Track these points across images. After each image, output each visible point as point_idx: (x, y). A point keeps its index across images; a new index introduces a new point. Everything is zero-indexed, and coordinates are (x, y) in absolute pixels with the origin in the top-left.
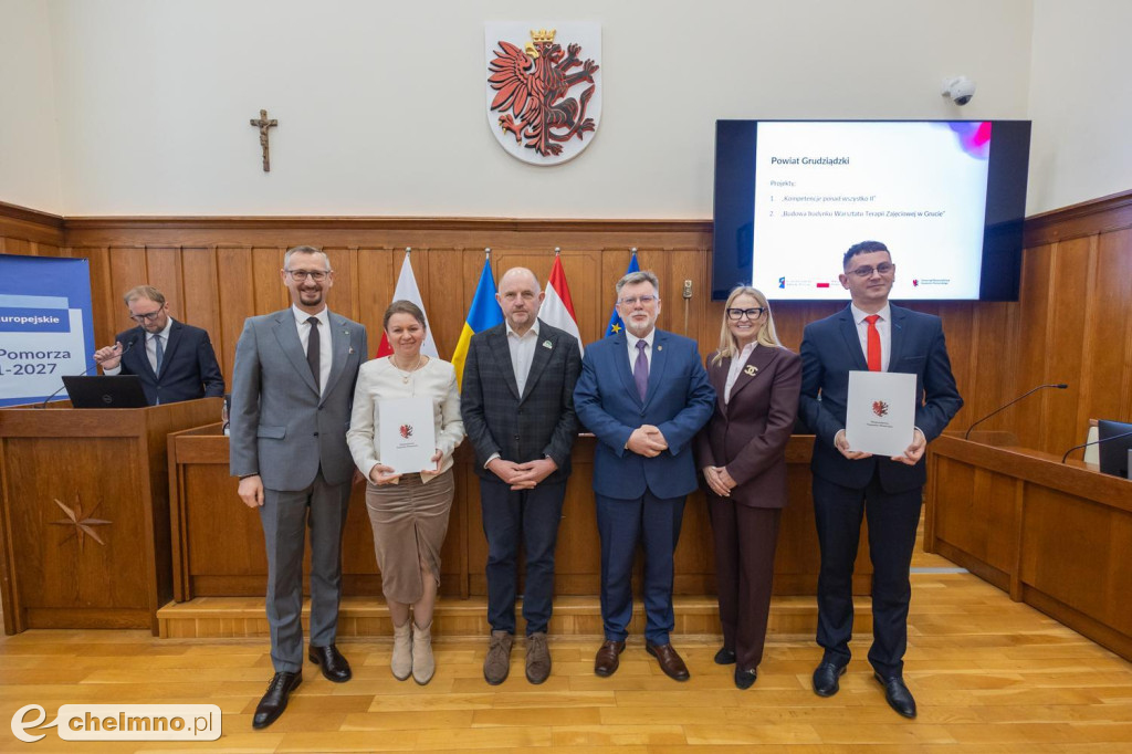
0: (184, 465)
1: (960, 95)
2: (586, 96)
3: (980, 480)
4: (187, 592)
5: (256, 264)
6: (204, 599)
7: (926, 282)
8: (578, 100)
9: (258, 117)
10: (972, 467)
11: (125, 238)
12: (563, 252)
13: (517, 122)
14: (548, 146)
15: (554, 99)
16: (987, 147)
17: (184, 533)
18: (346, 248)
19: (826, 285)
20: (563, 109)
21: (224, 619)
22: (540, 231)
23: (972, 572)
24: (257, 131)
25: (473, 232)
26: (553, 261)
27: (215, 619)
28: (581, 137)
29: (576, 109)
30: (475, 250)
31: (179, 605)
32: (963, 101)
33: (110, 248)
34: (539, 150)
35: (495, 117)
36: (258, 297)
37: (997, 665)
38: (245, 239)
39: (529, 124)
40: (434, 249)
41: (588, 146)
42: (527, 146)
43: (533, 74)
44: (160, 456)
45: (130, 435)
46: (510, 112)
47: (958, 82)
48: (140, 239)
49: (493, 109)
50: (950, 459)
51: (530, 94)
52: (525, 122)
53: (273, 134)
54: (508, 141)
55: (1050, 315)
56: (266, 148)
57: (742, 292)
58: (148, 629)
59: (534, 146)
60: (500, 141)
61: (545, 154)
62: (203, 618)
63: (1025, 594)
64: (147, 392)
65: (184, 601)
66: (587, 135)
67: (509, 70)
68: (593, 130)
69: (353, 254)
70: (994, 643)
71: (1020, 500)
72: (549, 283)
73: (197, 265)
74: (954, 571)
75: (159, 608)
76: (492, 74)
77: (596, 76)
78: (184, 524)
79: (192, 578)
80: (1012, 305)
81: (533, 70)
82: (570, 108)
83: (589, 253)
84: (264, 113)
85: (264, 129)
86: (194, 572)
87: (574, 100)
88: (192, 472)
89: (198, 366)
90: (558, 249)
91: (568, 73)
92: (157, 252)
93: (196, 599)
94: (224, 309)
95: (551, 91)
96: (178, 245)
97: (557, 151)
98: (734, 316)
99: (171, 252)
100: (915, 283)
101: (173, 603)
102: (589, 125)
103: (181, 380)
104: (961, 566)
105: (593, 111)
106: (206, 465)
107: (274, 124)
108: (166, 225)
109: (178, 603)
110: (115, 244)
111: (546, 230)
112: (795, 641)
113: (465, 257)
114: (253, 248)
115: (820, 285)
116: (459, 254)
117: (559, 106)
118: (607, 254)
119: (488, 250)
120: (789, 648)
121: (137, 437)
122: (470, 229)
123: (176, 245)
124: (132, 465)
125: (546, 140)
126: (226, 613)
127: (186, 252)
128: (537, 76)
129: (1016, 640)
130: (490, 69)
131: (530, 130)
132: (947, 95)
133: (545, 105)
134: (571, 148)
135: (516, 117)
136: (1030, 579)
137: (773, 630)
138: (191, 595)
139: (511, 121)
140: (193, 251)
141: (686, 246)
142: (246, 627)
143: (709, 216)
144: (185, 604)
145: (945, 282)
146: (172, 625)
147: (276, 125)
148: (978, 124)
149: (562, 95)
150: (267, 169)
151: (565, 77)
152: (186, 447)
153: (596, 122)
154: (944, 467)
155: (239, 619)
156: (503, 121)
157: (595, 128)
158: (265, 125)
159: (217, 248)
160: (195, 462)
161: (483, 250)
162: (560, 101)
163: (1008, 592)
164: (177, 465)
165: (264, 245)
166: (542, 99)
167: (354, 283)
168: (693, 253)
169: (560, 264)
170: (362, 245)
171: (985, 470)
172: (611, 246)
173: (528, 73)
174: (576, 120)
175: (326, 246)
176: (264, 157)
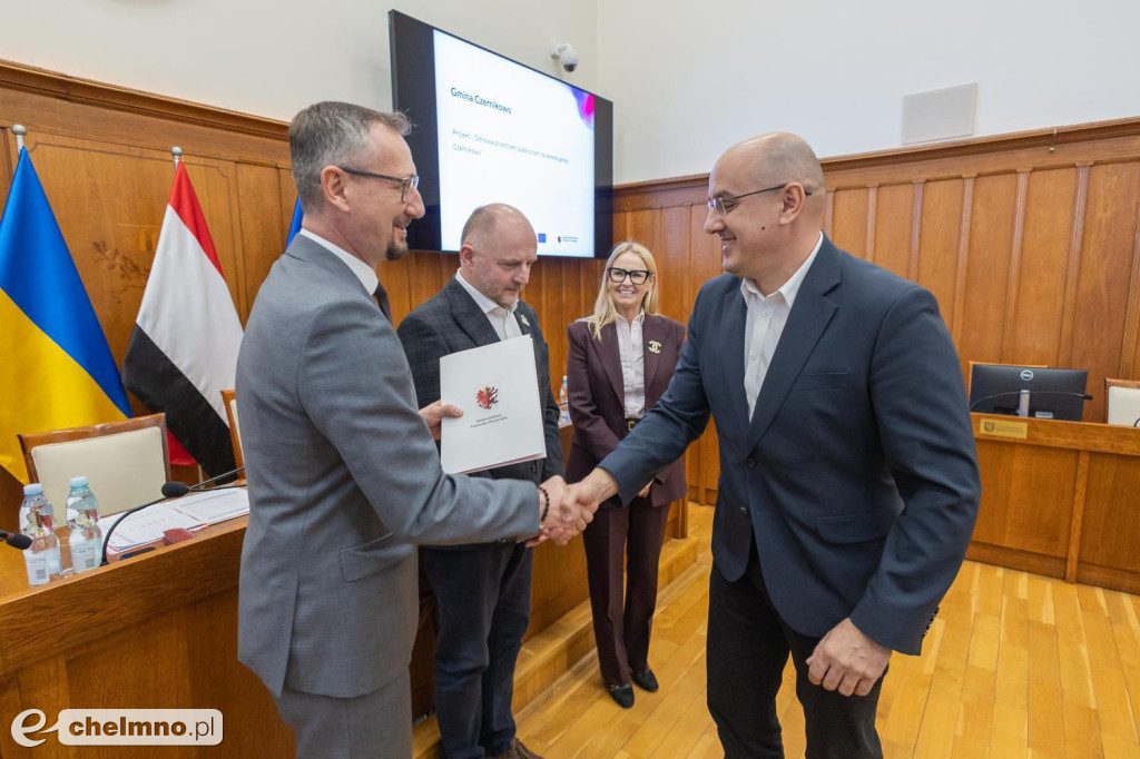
1: (567, 62)
7: (566, 239)
16: (592, 118)
26: (170, 172)
32: (570, 67)
47: (565, 48)
57: (628, 249)
72: (170, 210)
83: (215, 163)
90: (177, 149)
98: (616, 278)
100: (559, 239)
118: (244, 168)
119: (20, 127)
132: (555, 57)
145: (575, 240)
148: (586, 95)
169: (187, 177)
172: (247, 157)
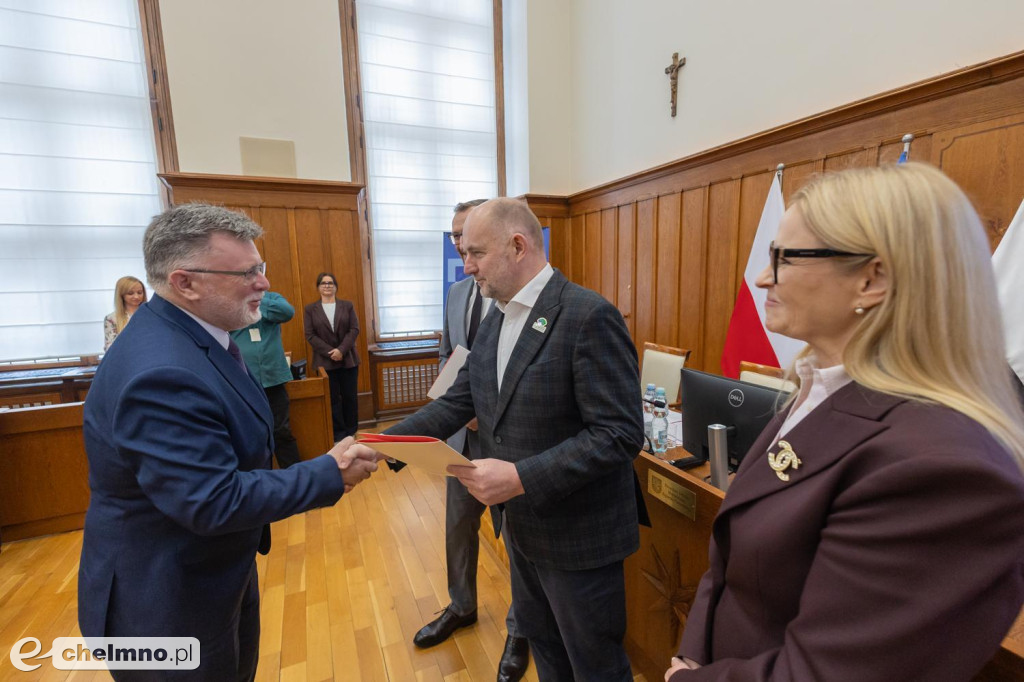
9: (671, 62)
11: (592, 205)
18: (732, 180)
24: (669, 79)
30: (892, 142)
33: (586, 214)
38: (655, 189)
40: (832, 157)
48: (598, 204)
53: (681, 75)
56: (674, 93)
69: (737, 185)
84: (676, 56)
85: (675, 73)
92: (607, 213)
107: (684, 63)
108: (611, 188)
110: (589, 210)
113: (881, 155)
114: (658, 197)
123: (616, 205)
127: (621, 209)
140: (624, 207)
150: (674, 114)
158: (675, 69)
170: (747, 172)
175: (713, 180)
176: (672, 102)
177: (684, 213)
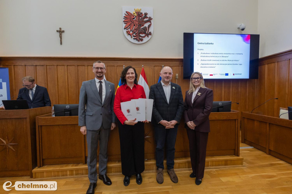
0: (41, 126)
1: (242, 28)
2: (149, 26)
3: (256, 123)
4: (41, 164)
5: (58, 70)
6: (46, 166)
7: (236, 74)
8: (147, 27)
9: (59, 30)
10: (254, 120)
11: (19, 63)
12: (144, 67)
13: (131, 32)
14: (140, 39)
15: (141, 26)
16: (249, 41)
17: (41, 146)
18: (84, 66)
19: (212, 75)
20: (144, 29)
21: (53, 172)
22: (137, 61)
23: (255, 148)
24: (58, 34)
25: (120, 61)
26: (141, 69)
27: (50, 172)
28: (148, 37)
29: (147, 30)
30: (120, 66)
31: (39, 168)
32: (243, 29)
33: (14, 66)
34: (137, 40)
35: (125, 31)
36: (59, 79)
37: (270, 172)
38: (55, 63)
39: (134, 33)
40: (109, 66)
41: (150, 39)
42: (134, 39)
43: (135, 20)
44: (33, 123)
45: (24, 117)
46: (129, 30)
47: (241, 25)
48: (23, 63)
49: (124, 29)
50: (247, 118)
51: (134, 25)
52: (133, 32)
53: (63, 34)
54: (129, 37)
55: (266, 82)
56: (61, 38)
58: (29, 176)
59: (136, 39)
60: (127, 37)
61: (139, 41)
62: (47, 172)
63: (270, 153)
64: (29, 105)
65: (40, 167)
66: (150, 36)
67: (129, 18)
68: (151, 35)
69: (86, 67)
70: (267, 166)
71: (268, 128)
72: (141, 75)
73: (40, 71)
74: (250, 148)
75: (33, 169)
76: (124, 20)
77: (152, 21)
78: (41, 143)
79: (43, 160)
80: (256, 80)
81: (135, 19)
82: (145, 29)
83: (151, 67)
84: (60, 29)
85: (61, 33)
86: (44, 158)
87: (146, 27)
88: (43, 127)
89: (44, 98)
90: (143, 66)
91: (144, 20)
92: (29, 67)
93: (44, 166)
94: (48, 83)
95: (140, 24)
96: (35, 65)
97: (142, 40)
98: (193, 80)
99: (33, 67)
100: (234, 74)
101: (37, 167)
102: (150, 34)
103: (39, 102)
104: (251, 146)
105: (151, 30)
106: (47, 125)
107: (63, 32)
108: (31, 59)
109: (39, 167)
110: (16, 64)
111: (139, 61)
112: (217, 168)
113: (118, 68)
114: (57, 66)
115: (210, 75)
116: (116, 67)
117: (142, 29)
118: (155, 67)
119: (124, 66)
120: (216, 170)
121: (26, 118)
122: (119, 61)
123: (34, 65)
124: (24, 127)
125: (139, 37)
126: (54, 170)
127: (37, 67)
128: (136, 20)
129: (272, 165)
130: (124, 18)
131: (135, 35)
132: (239, 28)
133: (139, 28)
134: (145, 39)
135: (131, 31)
136: (272, 149)
137: (210, 166)
138: (43, 165)
139: (129, 32)
140: (39, 66)
141: (176, 65)
142: (60, 173)
143: (182, 57)
144: (41, 168)
145: (241, 74)
146: (37, 174)
147: (64, 32)
148: (247, 35)
149: (143, 26)
150: (61, 44)
151: (144, 21)
152: (41, 120)
153: (152, 33)
154: (246, 120)
155: (58, 171)
156: (127, 32)
157: (152, 34)
158: (61, 32)
159: (46, 65)
160: (44, 125)
161: (123, 66)
162: (142, 27)
163: (266, 152)
164: (39, 126)
165: (60, 65)
166: (138, 26)
167: (86, 75)
168: (178, 67)
169: (144, 70)
171: (258, 121)
172: (156, 65)
173: (134, 20)
174: (147, 32)
175: (78, 65)
176: (61, 41)
177: (68, 71)
